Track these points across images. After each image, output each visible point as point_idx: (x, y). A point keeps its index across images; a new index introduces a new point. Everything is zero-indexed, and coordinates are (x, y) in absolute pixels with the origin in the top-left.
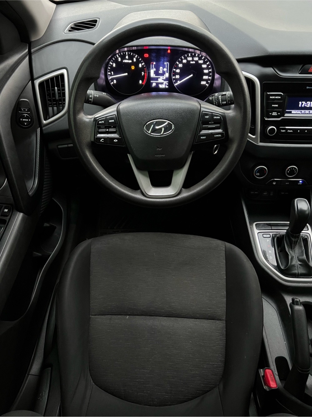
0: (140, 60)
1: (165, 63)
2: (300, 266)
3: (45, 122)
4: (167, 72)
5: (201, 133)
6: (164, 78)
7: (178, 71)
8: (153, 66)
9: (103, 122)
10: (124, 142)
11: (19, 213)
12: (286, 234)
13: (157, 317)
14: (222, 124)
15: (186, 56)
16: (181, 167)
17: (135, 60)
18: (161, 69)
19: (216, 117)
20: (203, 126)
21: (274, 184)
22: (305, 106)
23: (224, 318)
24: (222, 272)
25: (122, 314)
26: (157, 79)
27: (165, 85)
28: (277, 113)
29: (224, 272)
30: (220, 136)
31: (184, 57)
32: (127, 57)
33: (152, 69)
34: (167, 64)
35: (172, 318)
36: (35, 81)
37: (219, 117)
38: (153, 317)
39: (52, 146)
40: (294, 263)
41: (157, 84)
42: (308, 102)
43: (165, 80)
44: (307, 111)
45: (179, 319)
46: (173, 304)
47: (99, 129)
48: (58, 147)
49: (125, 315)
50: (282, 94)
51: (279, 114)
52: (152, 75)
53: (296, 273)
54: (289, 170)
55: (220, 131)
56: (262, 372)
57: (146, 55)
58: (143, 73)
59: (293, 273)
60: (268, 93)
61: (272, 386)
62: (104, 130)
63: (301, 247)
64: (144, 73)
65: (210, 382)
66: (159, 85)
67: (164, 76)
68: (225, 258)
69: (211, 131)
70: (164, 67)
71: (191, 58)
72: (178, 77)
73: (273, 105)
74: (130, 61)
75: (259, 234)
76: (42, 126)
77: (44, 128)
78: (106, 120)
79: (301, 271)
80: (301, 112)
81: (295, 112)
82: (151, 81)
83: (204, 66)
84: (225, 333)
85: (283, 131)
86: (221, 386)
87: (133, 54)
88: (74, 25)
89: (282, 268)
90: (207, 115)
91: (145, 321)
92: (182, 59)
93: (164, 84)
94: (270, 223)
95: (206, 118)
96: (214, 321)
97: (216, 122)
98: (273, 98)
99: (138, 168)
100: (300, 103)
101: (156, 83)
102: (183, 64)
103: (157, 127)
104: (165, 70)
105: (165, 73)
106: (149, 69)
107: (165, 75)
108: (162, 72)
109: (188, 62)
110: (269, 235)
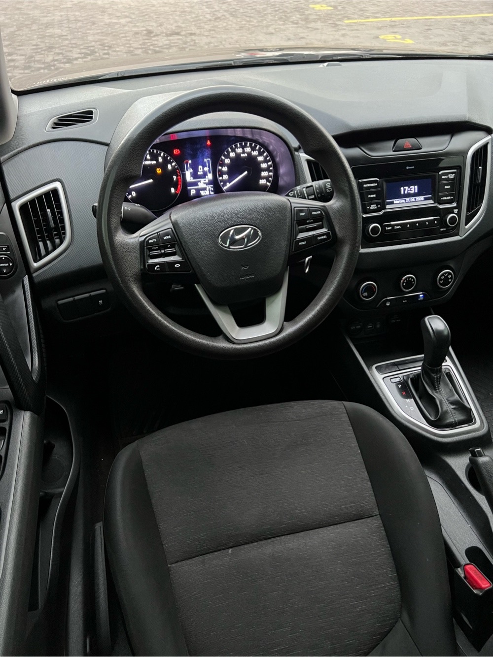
0: (169, 158)
1: (205, 160)
2: (455, 411)
3: (36, 265)
4: (210, 172)
5: (298, 238)
6: (207, 181)
7: (225, 169)
8: (189, 166)
9: (155, 240)
10: (190, 266)
11: (23, 412)
12: (422, 371)
13: (277, 538)
14: (325, 221)
15: (234, 147)
16: (276, 290)
17: (160, 159)
18: (201, 169)
19: (315, 213)
20: (300, 227)
21: (388, 305)
22: (409, 192)
23: (377, 512)
24: (353, 445)
25: (219, 548)
26: (196, 184)
27: (209, 190)
28: (377, 206)
29: (355, 444)
30: (325, 237)
31: (232, 148)
32: (148, 157)
33: (187, 170)
34: (208, 161)
35: (301, 534)
36: (13, 204)
37: (319, 212)
38: (270, 540)
39: (48, 303)
40: (445, 408)
41: (198, 191)
42: (411, 187)
43: (207, 184)
44: (413, 199)
45: (311, 532)
46: (296, 511)
47: (150, 251)
48: (57, 304)
49: (224, 549)
50: (378, 180)
51: (379, 206)
52: (189, 178)
53: (453, 422)
54: (405, 281)
55: (324, 230)
56: (461, 572)
57: (176, 152)
58: (175, 177)
59: (449, 422)
60: (360, 181)
61: (483, 586)
62: (158, 252)
63: (447, 384)
64: (177, 176)
65: (388, 616)
66: (201, 192)
67: (205, 178)
68: (350, 423)
69: (311, 233)
70: (204, 166)
71: (241, 149)
72: (225, 177)
73: (369, 196)
74: (154, 162)
75: (384, 379)
76: (32, 271)
77: (34, 275)
78: (159, 237)
79: (459, 417)
80: (405, 200)
81: (398, 202)
82: (188, 188)
83: (260, 159)
84: (384, 534)
85: (389, 228)
86: (405, 616)
87: (157, 152)
88: (57, 120)
89: (432, 419)
90: (301, 211)
91: (260, 550)
92: (228, 153)
93: (207, 189)
94: (394, 362)
95: (302, 216)
96: (363, 520)
97: (317, 219)
98: (368, 187)
99: (216, 303)
100: (402, 188)
101: (195, 189)
102: (231, 159)
103: (237, 237)
104: (206, 169)
105: (207, 173)
106: (183, 170)
107: (207, 177)
108: (202, 173)
109: (238, 155)
110: (399, 378)
